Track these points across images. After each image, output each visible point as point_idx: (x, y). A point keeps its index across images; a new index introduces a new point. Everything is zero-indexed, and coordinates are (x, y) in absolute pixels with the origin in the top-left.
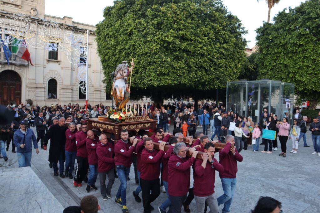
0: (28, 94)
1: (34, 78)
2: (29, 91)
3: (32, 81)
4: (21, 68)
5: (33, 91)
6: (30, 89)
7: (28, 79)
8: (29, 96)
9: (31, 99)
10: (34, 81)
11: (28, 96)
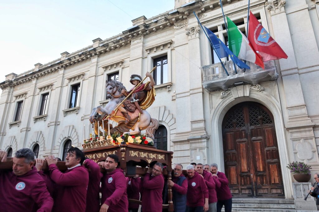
0: (294, 150)
1: (302, 102)
2: (294, 140)
3: (297, 112)
4: (265, 88)
5: (306, 139)
6: (296, 135)
7: (287, 108)
8: (298, 155)
9: (305, 162)
10: (304, 111)
11: (295, 153)
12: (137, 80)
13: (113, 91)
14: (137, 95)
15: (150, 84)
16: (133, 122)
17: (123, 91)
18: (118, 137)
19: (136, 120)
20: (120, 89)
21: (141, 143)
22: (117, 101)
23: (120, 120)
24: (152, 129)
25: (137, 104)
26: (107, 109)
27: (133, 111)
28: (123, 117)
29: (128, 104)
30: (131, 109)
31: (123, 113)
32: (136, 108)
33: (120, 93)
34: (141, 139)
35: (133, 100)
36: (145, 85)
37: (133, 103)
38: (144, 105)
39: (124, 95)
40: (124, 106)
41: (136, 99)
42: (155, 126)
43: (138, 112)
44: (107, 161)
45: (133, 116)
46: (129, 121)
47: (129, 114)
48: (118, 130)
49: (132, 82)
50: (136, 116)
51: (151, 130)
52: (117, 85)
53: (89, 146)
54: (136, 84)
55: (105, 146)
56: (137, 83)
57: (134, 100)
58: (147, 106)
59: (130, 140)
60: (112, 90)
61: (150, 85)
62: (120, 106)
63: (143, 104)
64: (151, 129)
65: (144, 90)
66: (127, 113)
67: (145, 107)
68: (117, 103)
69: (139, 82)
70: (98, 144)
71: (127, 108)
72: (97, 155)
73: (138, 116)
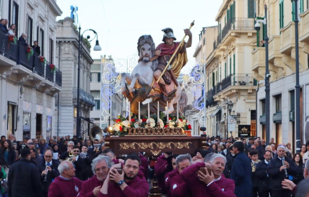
19: (173, 95)
28: (160, 89)
31: (161, 85)
43: (174, 84)
45: (170, 88)
46: (167, 96)
50: (173, 90)
57: (170, 66)
66: (165, 86)
71: (165, 78)
72: (157, 145)
73: (174, 89)
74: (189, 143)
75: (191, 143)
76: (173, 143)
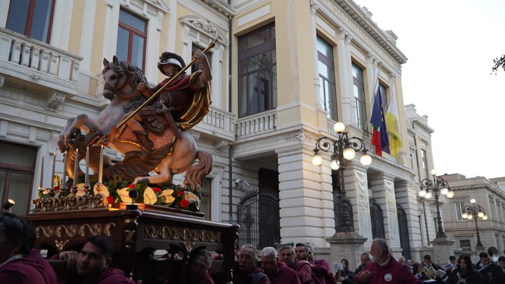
12: (175, 66)
13: (117, 83)
14: (171, 98)
15: (200, 77)
16: (158, 157)
17: (140, 86)
18: (120, 189)
19: (165, 152)
20: (134, 82)
21: (173, 205)
22: (126, 107)
23: (130, 149)
24: (199, 175)
25: (169, 117)
26: (101, 123)
27: (159, 131)
28: (137, 142)
29: (149, 116)
30: (155, 127)
31: (136, 133)
32: (167, 127)
33: (134, 90)
34: (173, 195)
35: (161, 108)
36: (191, 78)
37: (162, 115)
38: (184, 120)
39: (142, 94)
40: (140, 120)
41: (168, 106)
42: (205, 167)
43: (172, 136)
44: (84, 253)
45: (159, 143)
46: (149, 152)
47: (151, 137)
48: (122, 170)
49: (161, 67)
50: (166, 144)
51: (197, 175)
52: (129, 71)
53: (48, 205)
54: (170, 74)
55: (87, 210)
56: (173, 72)
57: (164, 107)
58: (190, 123)
59: (150, 197)
60: (115, 81)
61: (201, 79)
62: (132, 119)
63: (182, 117)
64: (196, 172)
65: (188, 89)
66: (147, 136)
67: (186, 125)
68: (127, 110)
69: (177, 69)
70: (72, 204)
71: (148, 124)
72: (66, 230)
73: (170, 142)
74: (112, 226)
75: (114, 225)
76: (89, 226)
